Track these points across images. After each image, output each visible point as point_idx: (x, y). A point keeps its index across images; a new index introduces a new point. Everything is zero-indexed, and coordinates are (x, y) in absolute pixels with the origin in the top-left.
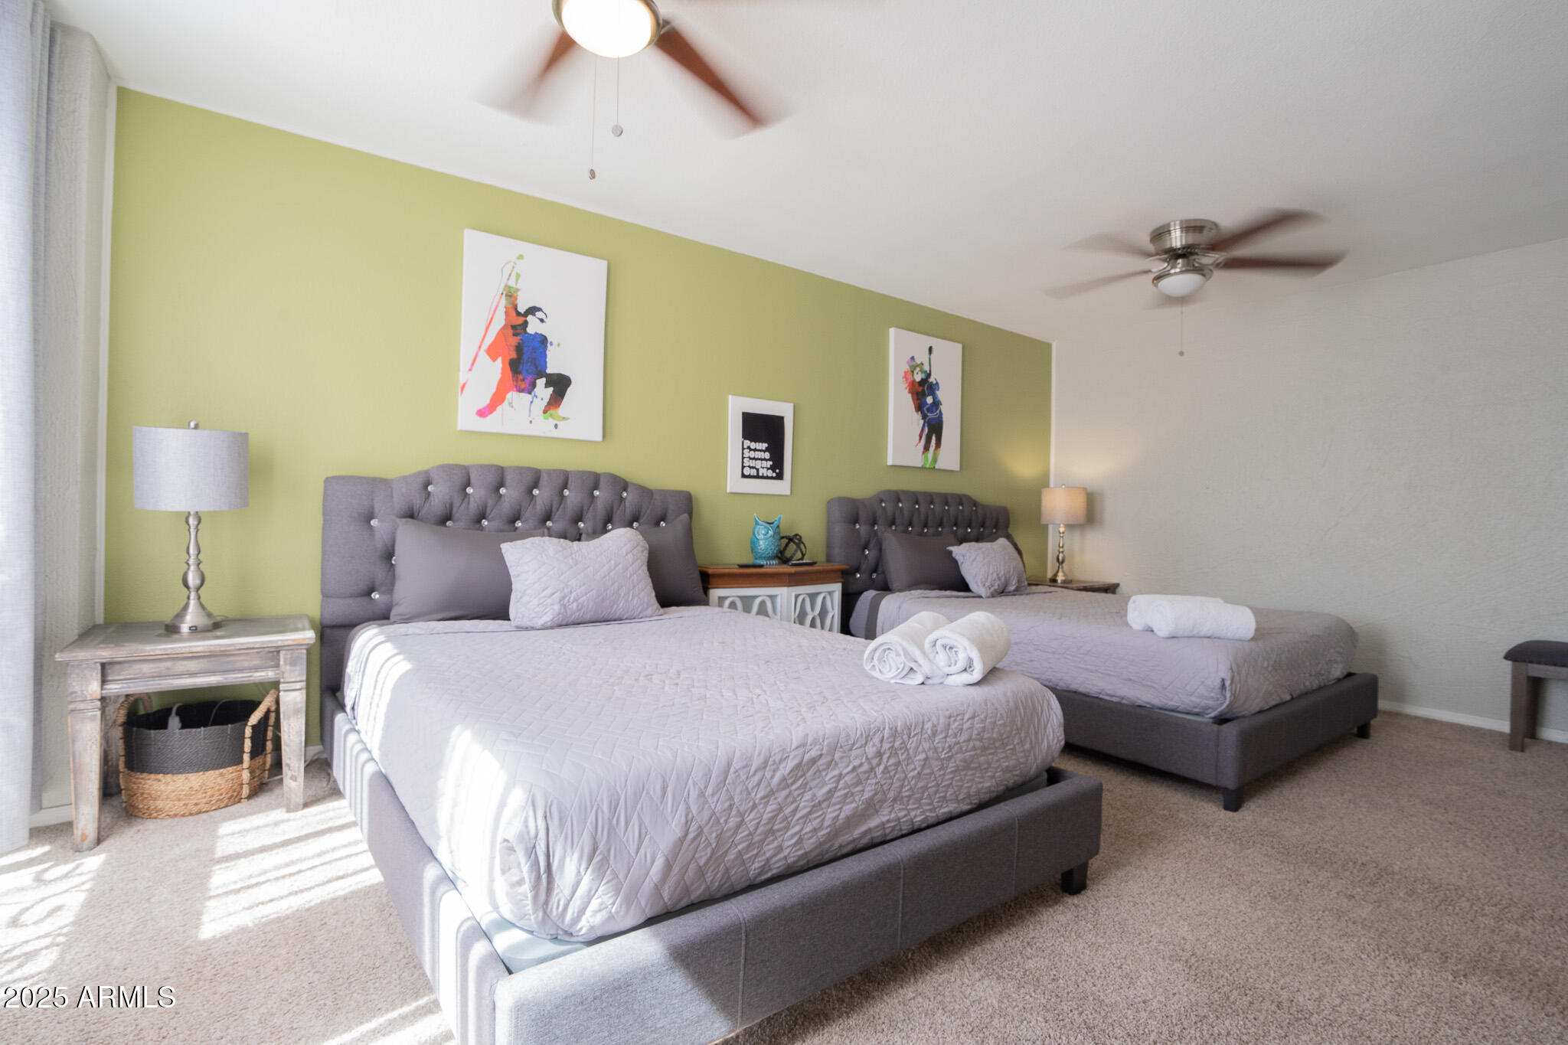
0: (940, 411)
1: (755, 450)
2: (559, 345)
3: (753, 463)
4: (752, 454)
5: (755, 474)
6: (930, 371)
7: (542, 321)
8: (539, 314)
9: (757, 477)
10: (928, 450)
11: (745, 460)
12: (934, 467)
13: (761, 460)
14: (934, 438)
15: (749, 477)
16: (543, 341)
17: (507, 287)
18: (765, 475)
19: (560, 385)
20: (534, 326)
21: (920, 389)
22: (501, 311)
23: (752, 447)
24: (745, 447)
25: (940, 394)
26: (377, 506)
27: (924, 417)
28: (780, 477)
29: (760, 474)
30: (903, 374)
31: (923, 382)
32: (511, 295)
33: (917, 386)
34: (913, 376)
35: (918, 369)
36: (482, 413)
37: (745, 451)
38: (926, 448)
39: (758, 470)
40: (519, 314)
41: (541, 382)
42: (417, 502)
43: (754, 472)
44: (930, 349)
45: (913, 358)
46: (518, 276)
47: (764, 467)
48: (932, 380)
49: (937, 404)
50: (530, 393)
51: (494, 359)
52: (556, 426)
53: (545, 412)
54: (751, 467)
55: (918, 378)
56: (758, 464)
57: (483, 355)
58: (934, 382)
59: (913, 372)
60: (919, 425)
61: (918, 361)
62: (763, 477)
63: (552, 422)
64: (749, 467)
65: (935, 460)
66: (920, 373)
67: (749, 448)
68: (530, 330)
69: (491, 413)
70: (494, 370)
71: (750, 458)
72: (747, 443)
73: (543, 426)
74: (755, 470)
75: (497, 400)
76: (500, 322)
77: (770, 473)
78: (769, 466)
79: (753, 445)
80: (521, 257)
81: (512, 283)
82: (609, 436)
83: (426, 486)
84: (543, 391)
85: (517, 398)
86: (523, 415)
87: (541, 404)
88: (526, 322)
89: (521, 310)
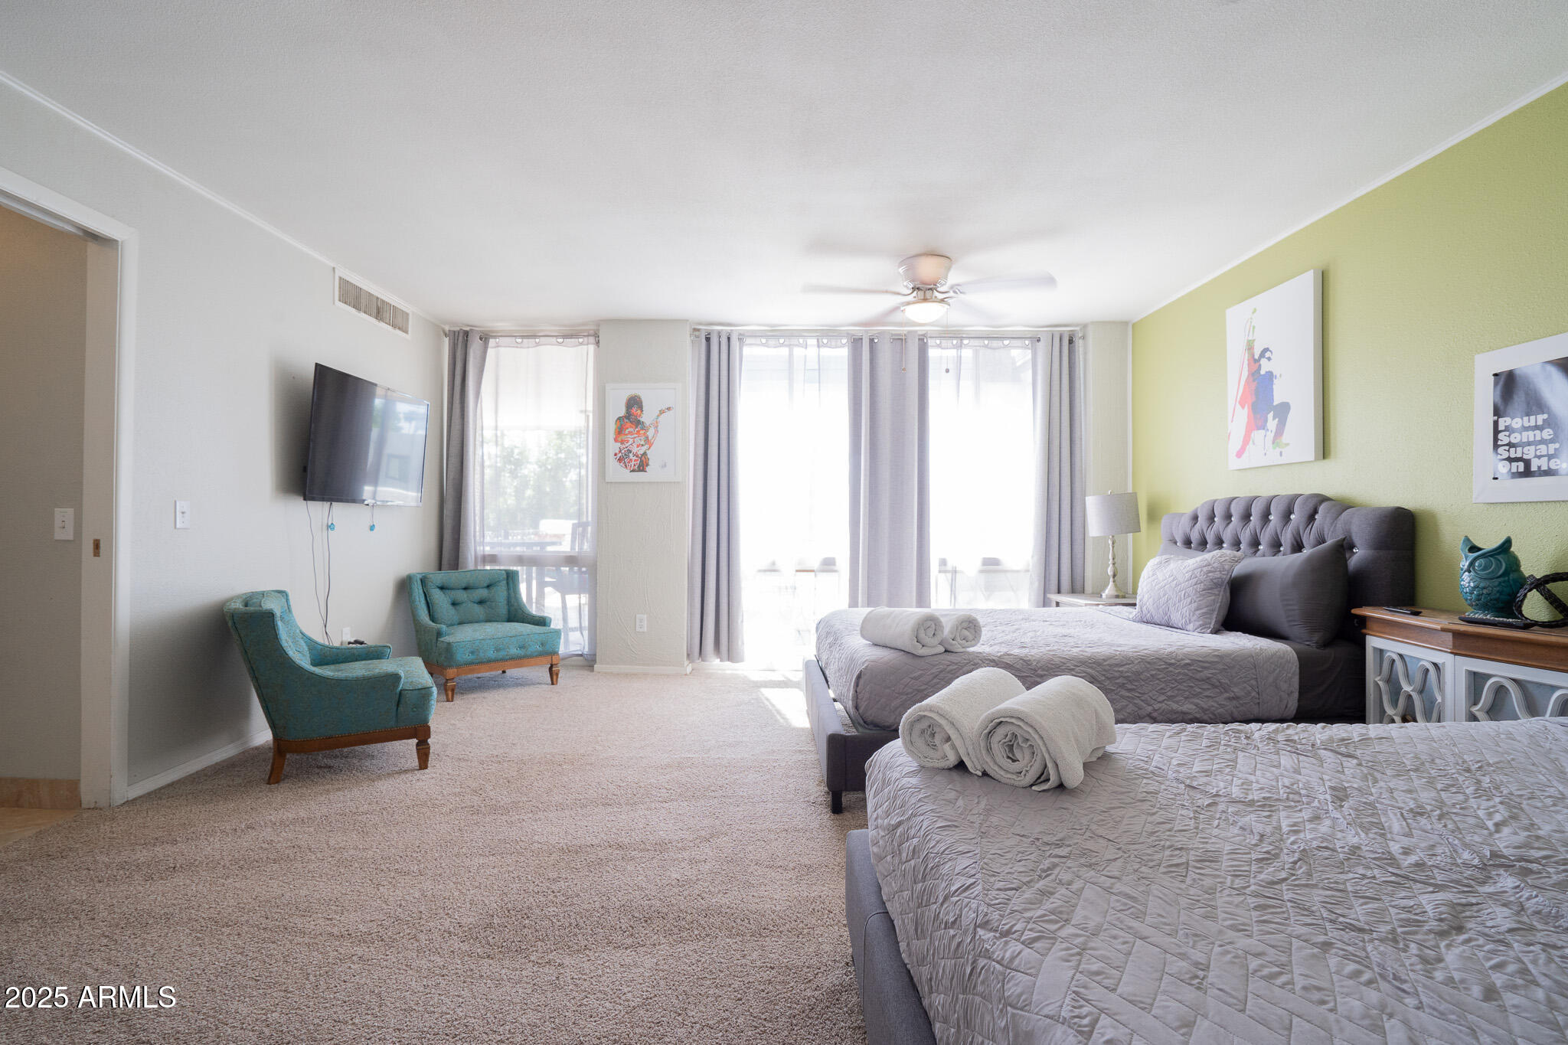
1: (1521, 430)
2: (1280, 376)
3: (1517, 452)
4: (1515, 438)
5: (1522, 469)
7: (1269, 359)
8: (1268, 354)
9: (1527, 473)
11: (1501, 450)
13: (1536, 444)
16: (1270, 376)
17: (1248, 341)
18: (1543, 468)
20: (1265, 366)
22: (1246, 362)
23: (1515, 426)
24: (1501, 428)
26: (1174, 532)
29: (1533, 469)
32: (1250, 347)
36: (1239, 454)
37: (1501, 435)
39: (1528, 462)
40: (1255, 361)
41: (1270, 416)
42: (1188, 530)
43: (1519, 466)
46: (1254, 327)
47: (1539, 456)
50: (1264, 429)
51: (1243, 409)
52: (1281, 454)
53: (1273, 443)
54: (1511, 460)
56: (1528, 453)
57: (1238, 406)
62: (1539, 473)
63: (1278, 450)
64: (1509, 458)
67: (1508, 428)
68: (1263, 372)
69: (1243, 452)
70: (1242, 415)
71: (1510, 445)
72: (1504, 422)
73: (1273, 457)
74: (1521, 464)
75: (1246, 440)
76: (1245, 374)
77: (1555, 464)
78: (1551, 453)
79: (1513, 423)
80: (1255, 311)
81: (1250, 338)
82: (1329, 454)
83: (1195, 518)
84: (1272, 424)
85: (1258, 435)
86: (1261, 449)
87: (1271, 435)
88: (1260, 365)
89: (1256, 357)
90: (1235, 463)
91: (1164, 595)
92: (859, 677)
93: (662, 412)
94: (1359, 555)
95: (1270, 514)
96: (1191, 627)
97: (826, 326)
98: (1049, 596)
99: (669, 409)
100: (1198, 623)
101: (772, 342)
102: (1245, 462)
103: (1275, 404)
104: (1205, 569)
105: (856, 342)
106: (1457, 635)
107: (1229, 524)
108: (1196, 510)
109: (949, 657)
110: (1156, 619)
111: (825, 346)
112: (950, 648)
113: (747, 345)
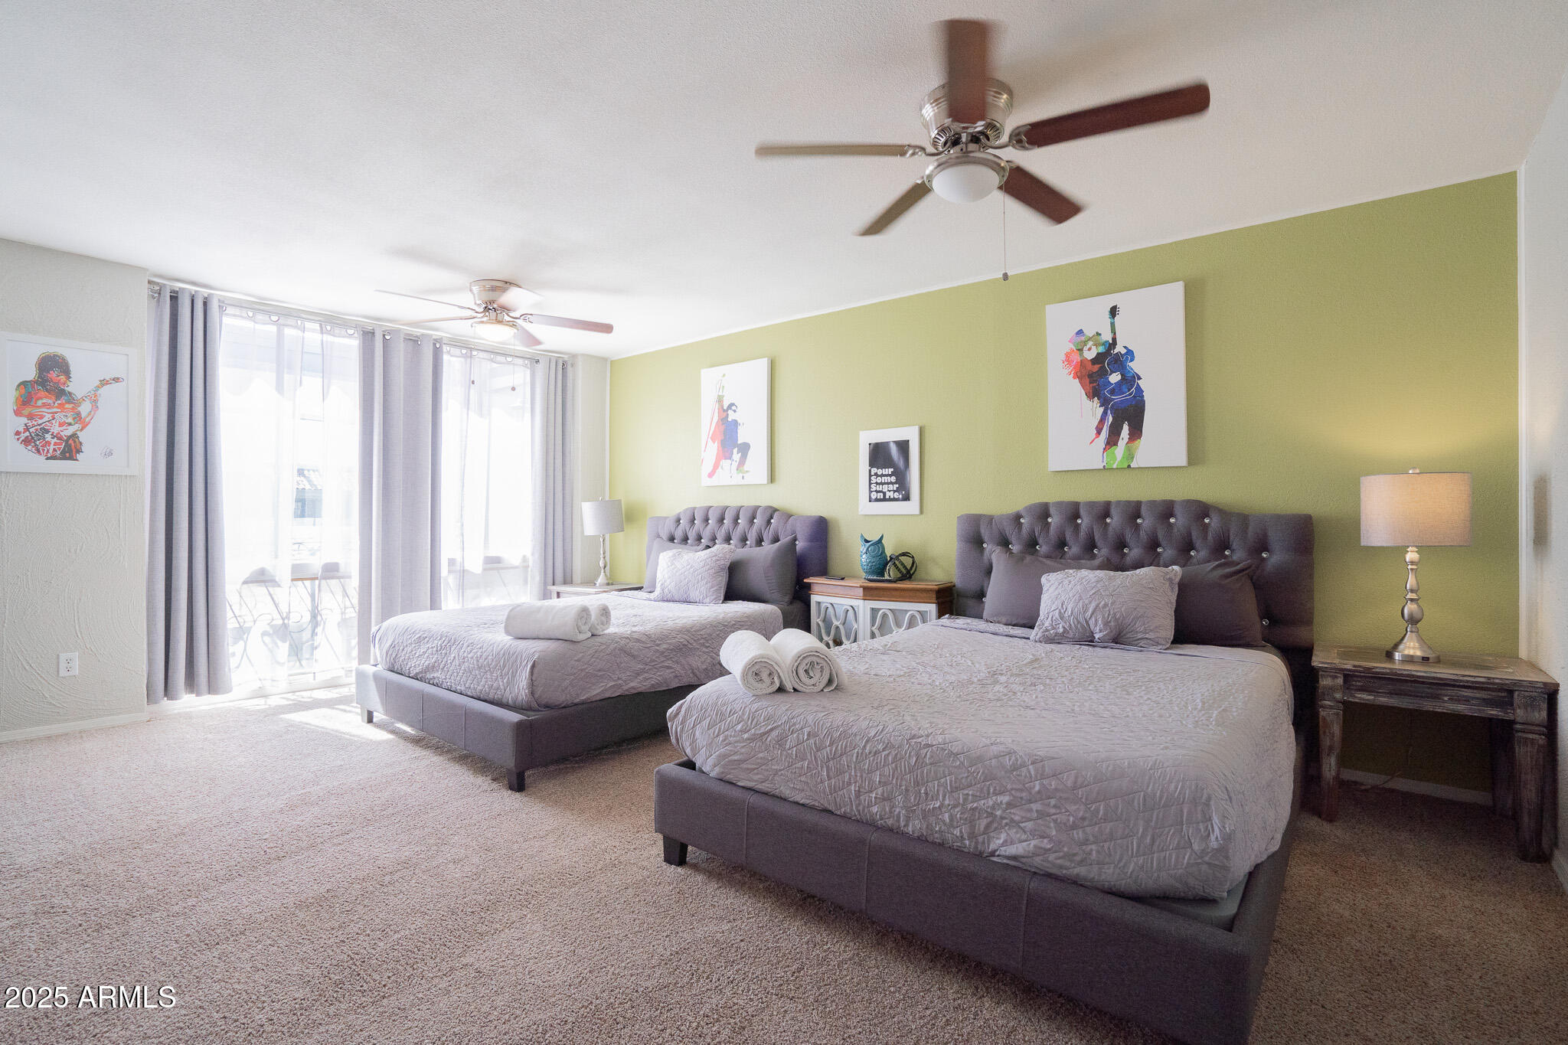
0: (1139, 388)
1: (882, 475)
2: (743, 424)
3: (879, 488)
4: (879, 480)
5: (882, 497)
6: (1114, 339)
7: (735, 411)
8: (734, 408)
9: (884, 499)
10: (1116, 444)
11: (872, 486)
12: (1129, 466)
13: (888, 483)
14: (1126, 429)
15: (877, 500)
16: (735, 423)
17: (719, 396)
18: (892, 497)
19: (745, 449)
20: (732, 416)
21: (1097, 367)
22: (717, 411)
23: (879, 473)
24: (873, 474)
25: (1135, 366)
26: (659, 531)
27: (1104, 403)
28: (907, 498)
29: (887, 497)
30: (1063, 357)
31: (1099, 359)
32: (720, 400)
33: (1090, 366)
34: (1081, 355)
35: (1090, 343)
36: (710, 475)
37: (872, 478)
38: (1112, 441)
39: (884, 494)
40: (724, 411)
41: (735, 450)
42: (673, 530)
43: (880, 495)
44: (1113, 312)
45: (1080, 332)
46: (723, 387)
47: (890, 490)
48: (1119, 349)
49: (1130, 380)
50: (730, 459)
51: (714, 442)
52: (743, 477)
53: (737, 470)
54: (877, 492)
55: (1090, 354)
56: (885, 488)
57: (710, 441)
58: (1124, 351)
59: (1081, 350)
60: (1094, 414)
61: (1089, 332)
62: (890, 500)
63: (741, 475)
64: (876, 491)
65: (1130, 456)
66: (1094, 348)
67: (876, 474)
68: (730, 419)
69: (713, 474)
70: (713, 448)
71: (877, 483)
72: (874, 470)
73: (737, 479)
74: (882, 494)
75: (716, 466)
76: (716, 419)
77: (896, 495)
78: (895, 489)
79: (880, 472)
80: (724, 375)
81: (720, 394)
82: (774, 479)
83: (678, 521)
84: (737, 456)
85: (725, 463)
86: (728, 473)
87: (735, 465)
88: (728, 415)
89: (725, 408)
90: (707, 482)
91: (685, 579)
92: (533, 666)
93: (104, 383)
94: (800, 545)
95: (738, 518)
96: (708, 600)
97: (331, 312)
98: (549, 587)
99: (116, 380)
100: (713, 597)
101: (260, 317)
102: (714, 481)
103: (739, 442)
104: (714, 559)
105: (368, 335)
106: (865, 589)
107: (707, 525)
108: (679, 514)
109: (598, 639)
110: (676, 598)
111: (328, 333)
112: (596, 633)
113: (226, 314)
